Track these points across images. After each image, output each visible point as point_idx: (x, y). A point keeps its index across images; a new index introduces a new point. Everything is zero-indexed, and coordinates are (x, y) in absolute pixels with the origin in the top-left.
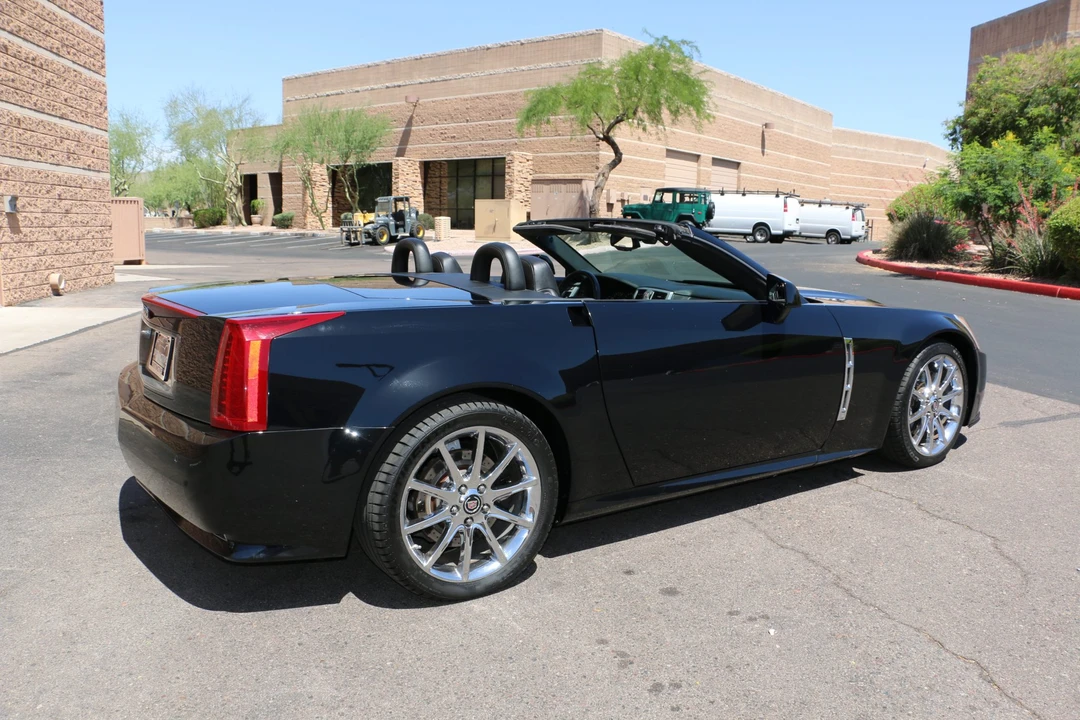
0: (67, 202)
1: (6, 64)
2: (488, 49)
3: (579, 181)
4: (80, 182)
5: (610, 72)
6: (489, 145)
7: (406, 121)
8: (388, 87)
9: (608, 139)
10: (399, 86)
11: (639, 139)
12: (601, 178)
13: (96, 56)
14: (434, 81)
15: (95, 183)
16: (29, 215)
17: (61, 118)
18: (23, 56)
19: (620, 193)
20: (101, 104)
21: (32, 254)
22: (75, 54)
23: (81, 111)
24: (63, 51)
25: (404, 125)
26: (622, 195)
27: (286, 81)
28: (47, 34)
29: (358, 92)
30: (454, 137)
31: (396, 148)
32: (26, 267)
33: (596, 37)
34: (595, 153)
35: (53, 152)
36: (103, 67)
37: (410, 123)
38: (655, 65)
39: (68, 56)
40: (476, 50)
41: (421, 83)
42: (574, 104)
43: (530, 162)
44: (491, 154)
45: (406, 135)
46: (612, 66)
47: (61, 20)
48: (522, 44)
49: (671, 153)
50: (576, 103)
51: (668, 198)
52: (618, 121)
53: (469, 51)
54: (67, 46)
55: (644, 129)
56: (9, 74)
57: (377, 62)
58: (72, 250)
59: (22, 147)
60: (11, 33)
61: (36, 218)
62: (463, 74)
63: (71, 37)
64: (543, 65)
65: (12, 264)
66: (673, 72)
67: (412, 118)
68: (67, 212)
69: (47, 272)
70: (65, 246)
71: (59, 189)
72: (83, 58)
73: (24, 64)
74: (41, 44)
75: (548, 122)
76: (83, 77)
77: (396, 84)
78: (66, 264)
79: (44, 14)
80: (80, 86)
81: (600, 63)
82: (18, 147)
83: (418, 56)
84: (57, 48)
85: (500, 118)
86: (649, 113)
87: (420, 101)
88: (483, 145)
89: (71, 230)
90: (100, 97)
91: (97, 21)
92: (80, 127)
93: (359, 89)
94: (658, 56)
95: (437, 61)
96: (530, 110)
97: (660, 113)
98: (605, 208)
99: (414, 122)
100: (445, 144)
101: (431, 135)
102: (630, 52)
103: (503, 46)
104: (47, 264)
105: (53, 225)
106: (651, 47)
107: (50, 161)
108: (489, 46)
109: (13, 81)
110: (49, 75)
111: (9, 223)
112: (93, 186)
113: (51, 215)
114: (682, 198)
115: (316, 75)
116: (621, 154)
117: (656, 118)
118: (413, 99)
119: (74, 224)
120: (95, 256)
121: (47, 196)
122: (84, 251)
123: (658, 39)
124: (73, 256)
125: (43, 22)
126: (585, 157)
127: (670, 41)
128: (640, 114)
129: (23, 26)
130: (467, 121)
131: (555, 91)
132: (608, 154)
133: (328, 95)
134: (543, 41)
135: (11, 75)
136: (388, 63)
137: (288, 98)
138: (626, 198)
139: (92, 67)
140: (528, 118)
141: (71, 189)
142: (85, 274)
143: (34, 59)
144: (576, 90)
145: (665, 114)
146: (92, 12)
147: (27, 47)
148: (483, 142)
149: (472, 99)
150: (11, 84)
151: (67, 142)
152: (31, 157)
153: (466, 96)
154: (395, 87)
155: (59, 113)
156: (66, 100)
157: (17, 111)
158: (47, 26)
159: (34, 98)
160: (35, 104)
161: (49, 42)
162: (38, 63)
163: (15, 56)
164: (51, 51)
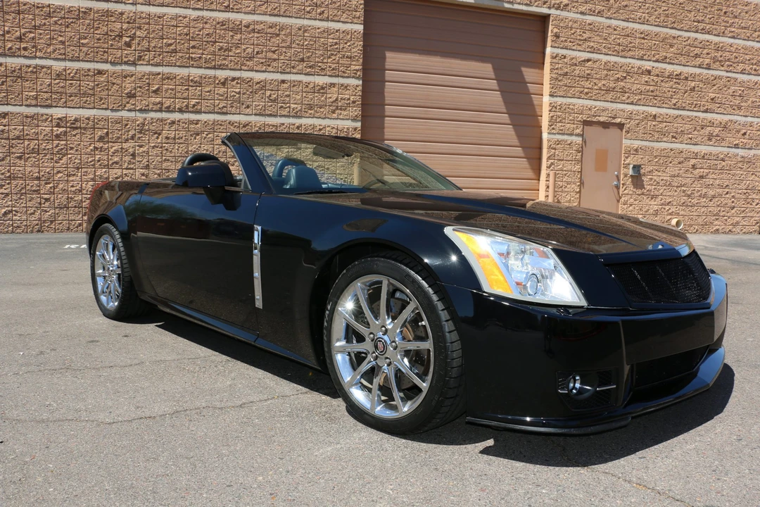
0: (702, 170)
1: (646, 82)
4: (722, 156)
15: (743, 157)
16: (655, 178)
17: (706, 111)
18: (667, 74)
21: (655, 203)
23: (731, 106)
28: (697, 56)
32: (646, 212)
35: (690, 136)
39: (722, 68)
47: (716, 44)
54: (720, 61)
56: (648, 87)
58: (703, 204)
59: (655, 133)
60: (657, 61)
61: (662, 180)
65: (631, 208)
68: (702, 177)
69: (669, 217)
70: (695, 201)
71: (693, 162)
72: (740, 67)
73: (667, 79)
74: (687, 64)
76: (739, 80)
78: (695, 214)
80: (733, 88)
82: (650, 134)
84: (707, 64)
89: (705, 190)
92: (727, 118)
104: (670, 211)
105: (681, 186)
107: (686, 142)
109: (652, 91)
110: (693, 84)
111: (632, 181)
112: (740, 159)
113: (680, 179)
119: (708, 186)
120: (733, 211)
121: (679, 165)
122: (718, 206)
124: (703, 209)
125: (692, 49)
135: (652, 88)
141: (709, 161)
142: (716, 222)
143: (677, 75)
147: (669, 68)
150: (650, 94)
151: (709, 128)
152: (665, 139)
155: (702, 109)
156: (712, 99)
157: (654, 111)
158: (697, 51)
159: (674, 101)
160: (675, 105)
161: (698, 61)
162: (682, 77)
163: (658, 76)
164: (700, 67)
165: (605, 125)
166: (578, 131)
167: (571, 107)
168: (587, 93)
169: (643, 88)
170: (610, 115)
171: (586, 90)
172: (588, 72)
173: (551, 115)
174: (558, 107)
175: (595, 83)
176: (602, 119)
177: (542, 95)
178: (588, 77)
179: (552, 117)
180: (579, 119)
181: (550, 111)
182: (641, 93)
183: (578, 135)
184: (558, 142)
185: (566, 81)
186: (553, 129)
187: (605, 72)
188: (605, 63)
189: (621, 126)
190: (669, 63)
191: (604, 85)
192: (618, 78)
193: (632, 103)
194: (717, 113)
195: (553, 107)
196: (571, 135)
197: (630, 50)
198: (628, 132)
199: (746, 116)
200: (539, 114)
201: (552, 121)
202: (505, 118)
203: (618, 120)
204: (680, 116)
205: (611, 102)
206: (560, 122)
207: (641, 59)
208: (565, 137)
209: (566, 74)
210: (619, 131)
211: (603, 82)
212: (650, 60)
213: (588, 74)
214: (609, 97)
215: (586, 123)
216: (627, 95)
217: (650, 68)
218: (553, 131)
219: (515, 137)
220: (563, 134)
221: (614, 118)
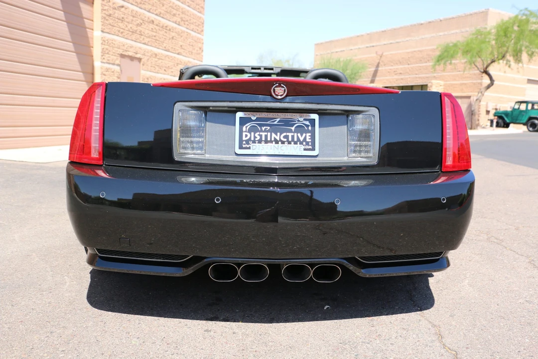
1: (152, 29)
2: (422, 24)
3: (469, 97)
5: (489, 33)
6: (419, 78)
7: (376, 64)
8: (367, 47)
9: (486, 72)
10: (373, 46)
11: (505, 72)
12: (480, 94)
13: (199, 27)
14: (391, 43)
17: (178, 54)
18: (161, 25)
19: (494, 104)
20: (200, 49)
22: (188, 25)
23: (189, 52)
24: (182, 23)
25: (375, 67)
26: (496, 106)
27: (317, 45)
28: (174, 15)
29: (352, 50)
30: (401, 73)
31: (370, 79)
33: (485, 14)
34: (479, 81)
35: (172, 70)
36: (202, 31)
37: (378, 66)
38: (518, 26)
39: (184, 26)
40: (415, 25)
41: (385, 44)
42: (466, 52)
43: (442, 87)
44: (420, 82)
45: (376, 73)
46: (491, 30)
47: (182, 9)
48: (441, 21)
49: (530, 81)
50: (467, 51)
51: (523, 107)
52: (493, 61)
53: (411, 26)
54: (184, 21)
55: (509, 66)
57: (362, 34)
59: (156, 67)
60: (156, 15)
62: (407, 39)
63: (186, 17)
64: (453, 32)
66: (531, 31)
67: (379, 63)
72: (192, 27)
73: (161, 29)
74: (170, 20)
75: (451, 64)
76: (192, 35)
77: (372, 45)
79: (174, 6)
80: (189, 40)
81: (486, 28)
83: (383, 30)
84: (179, 22)
85: (426, 62)
86: (514, 56)
87: (384, 54)
88: (416, 78)
90: (200, 45)
91: (201, 10)
92: (188, 59)
93: (353, 48)
94: (521, 21)
95: (394, 32)
96: (440, 56)
97: (521, 56)
98: (485, 113)
99: (380, 65)
100: (396, 77)
101: (389, 72)
102: (502, 20)
103: (430, 22)
106: (516, 16)
107: (170, 74)
108: (422, 22)
109: (155, 36)
110: (173, 34)
114: (533, 108)
115: (331, 42)
116: (494, 81)
117: (518, 60)
118: (380, 53)
123: (521, 11)
125: (173, 10)
126: (474, 84)
127: (529, 11)
128: (508, 57)
129: (162, 12)
130: (409, 64)
131: (455, 45)
132: (486, 81)
133: (337, 52)
134: (453, 18)
135: (154, 34)
136: (368, 34)
137: (317, 54)
138: (498, 108)
139: (197, 31)
140: (438, 61)
143: (166, 27)
144: (468, 44)
145: (525, 56)
146: (199, 5)
147: (163, 21)
148: (417, 76)
149: (412, 52)
150: (154, 38)
151: (180, 66)
152: (161, 72)
153: (408, 51)
154: (371, 47)
155: (177, 52)
156: (181, 46)
157: (155, 50)
158: (175, 12)
159: (165, 45)
160: (165, 48)
161: (175, 19)
162: (168, 28)
163: (157, 25)
164: (176, 23)
165: (132, 58)
166: (118, 62)
167: (114, 42)
168: (122, 33)
169: (151, 33)
170: (134, 51)
171: (122, 30)
172: (123, 16)
173: (103, 47)
174: (106, 42)
175: (126, 25)
176: (130, 54)
177: (93, 30)
178: (122, 20)
179: (103, 49)
180: (118, 53)
181: (102, 44)
182: (149, 37)
183: (118, 65)
184: (107, 70)
185: (111, 21)
186: (104, 59)
187: (131, 18)
188: (132, 11)
189: (140, 60)
190: (163, 18)
191: (131, 28)
192: (138, 24)
193: (145, 44)
194: (183, 56)
195: (104, 42)
196: (113, 64)
197: (144, 4)
198: (143, 65)
199: (194, 59)
200: (91, 45)
201: (104, 52)
202: (70, 46)
203: (138, 56)
204: (168, 55)
205: (135, 41)
206: (108, 53)
207: (149, 11)
208: (111, 66)
209: (110, 15)
210: (138, 63)
211: (131, 25)
212: (153, 13)
213: (123, 18)
214: (134, 37)
215: (123, 56)
216: (142, 37)
217: (153, 19)
218: (104, 61)
219: (78, 64)
220: (109, 63)
221: (136, 54)
